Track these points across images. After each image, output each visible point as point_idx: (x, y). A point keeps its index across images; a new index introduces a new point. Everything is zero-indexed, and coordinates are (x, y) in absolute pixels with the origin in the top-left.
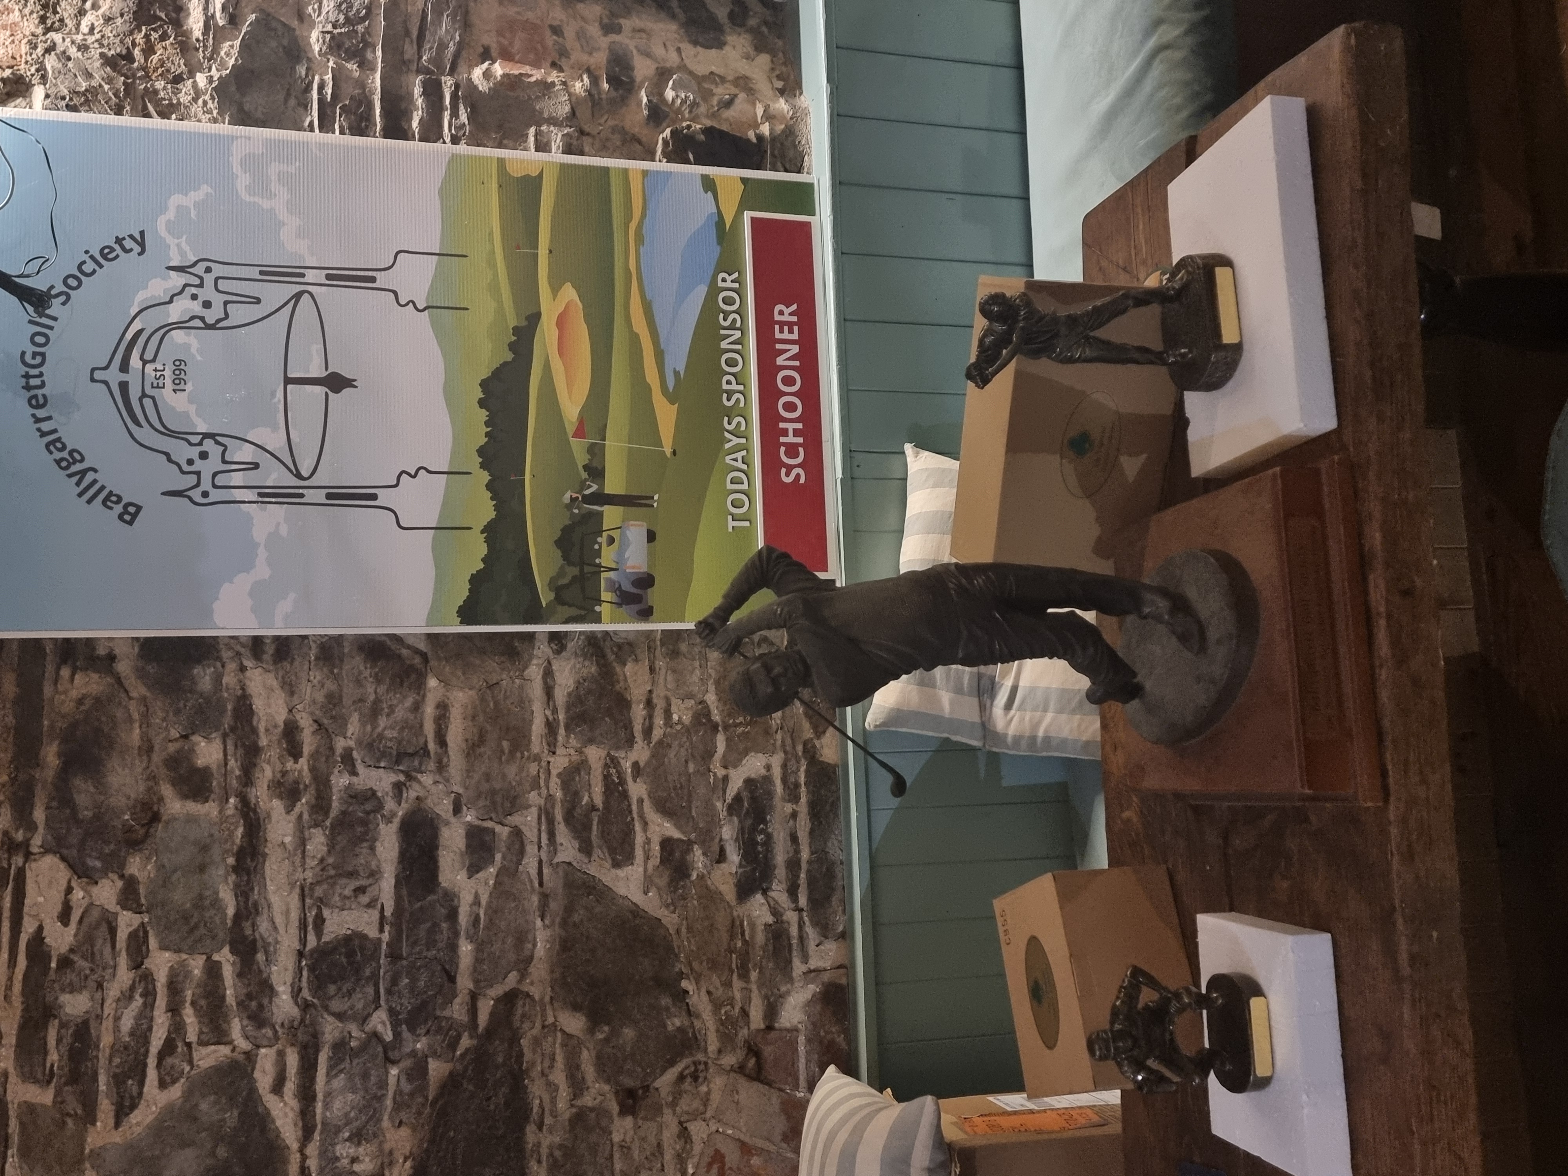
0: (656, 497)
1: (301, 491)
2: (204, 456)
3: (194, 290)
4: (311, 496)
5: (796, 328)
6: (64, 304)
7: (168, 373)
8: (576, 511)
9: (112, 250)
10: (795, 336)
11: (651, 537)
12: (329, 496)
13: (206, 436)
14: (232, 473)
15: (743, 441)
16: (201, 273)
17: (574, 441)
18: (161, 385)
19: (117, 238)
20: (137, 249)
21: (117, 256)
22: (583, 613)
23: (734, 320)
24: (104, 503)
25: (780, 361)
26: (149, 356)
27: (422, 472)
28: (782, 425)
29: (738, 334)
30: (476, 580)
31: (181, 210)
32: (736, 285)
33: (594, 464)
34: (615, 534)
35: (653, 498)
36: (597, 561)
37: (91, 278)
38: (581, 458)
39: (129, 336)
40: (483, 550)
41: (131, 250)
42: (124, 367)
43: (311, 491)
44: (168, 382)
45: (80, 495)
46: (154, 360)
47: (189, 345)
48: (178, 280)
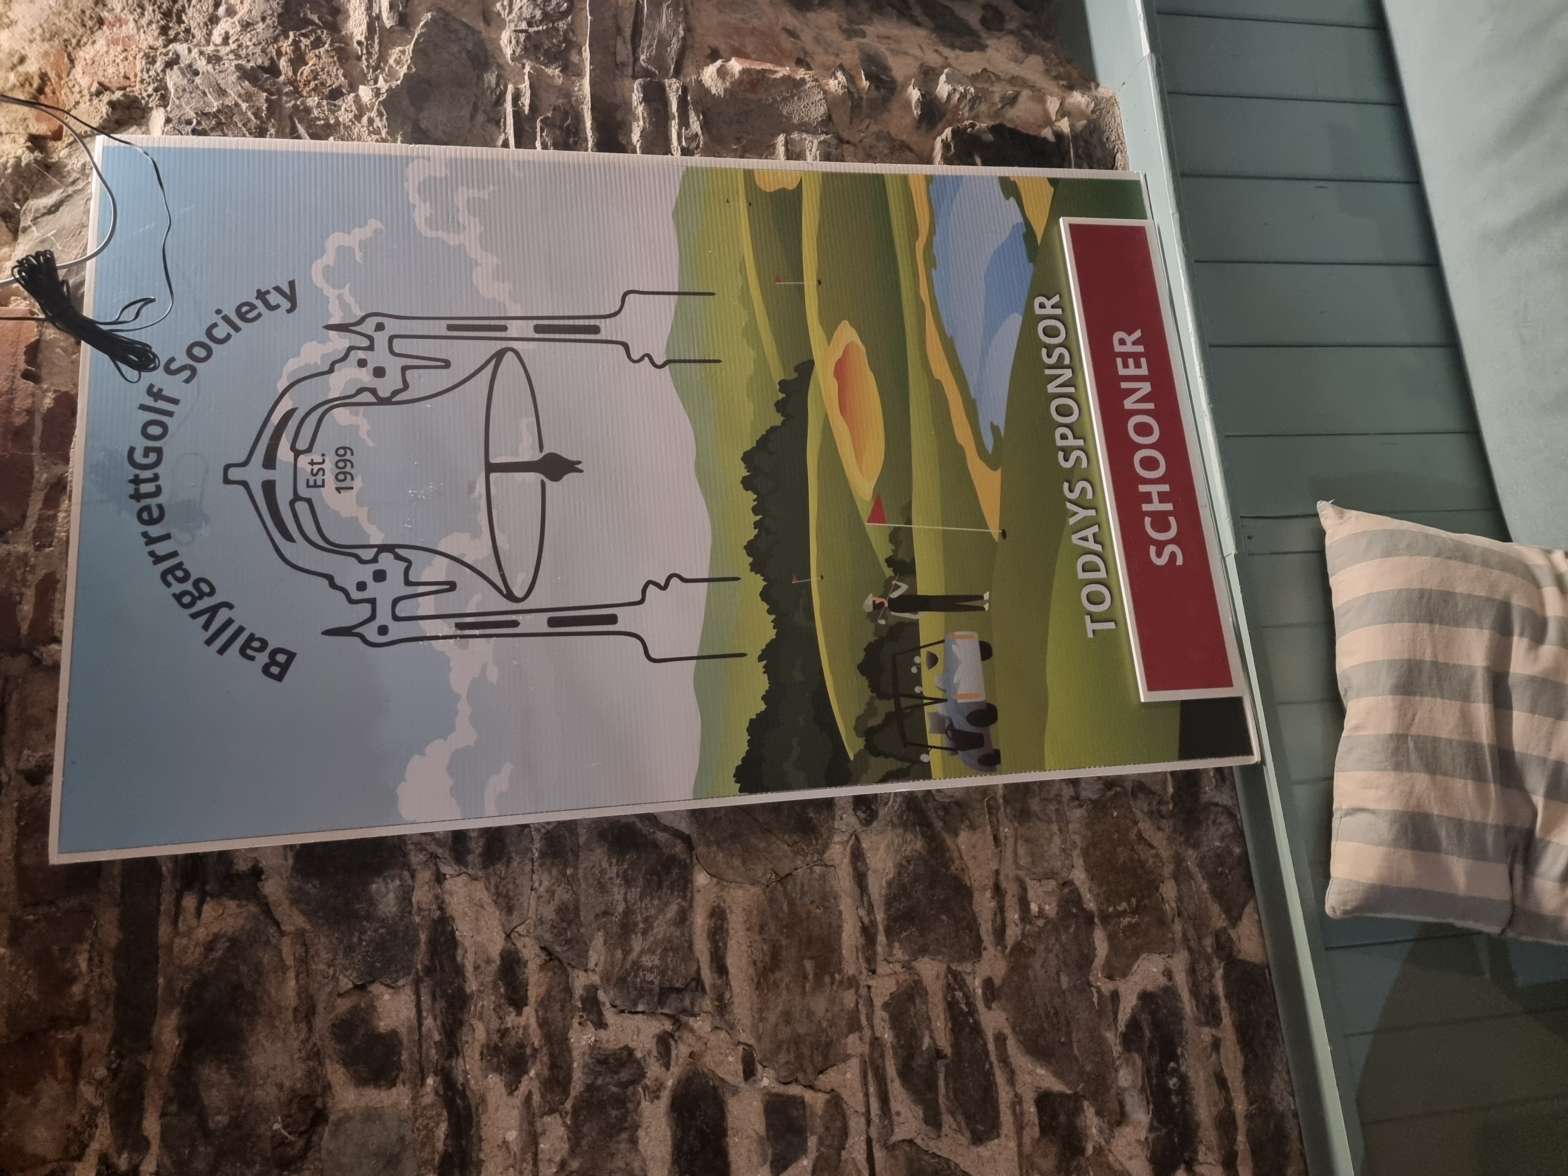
0: (986, 596)
1: (514, 617)
2: (380, 576)
3: (361, 355)
4: (528, 623)
5: (1143, 361)
6: (187, 381)
7: (328, 466)
8: (882, 622)
9: (253, 307)
10: (1144, 371)
11: (986, 651)
12: (552, 622)
13: (383, 548)
14: (420, 599)
15: (1092, 513)
16: (371, 330)
17: (870, 527)
18: (319, 483)
19: (259, 291)
20: (286, 304)
21: (259, 315)
22: (906, 765)
23: (1061, 356)
24: (243, 650)
25: (1129, 404)
26: (302, 445)
27: (674, 580)
28: (1142, 488)
29: (1068, 374)
30: (756, 727)
31: (342, 251)
32: (1058, 311)
33: (901, 556)
34: (937, 650)
35: (982, 597)
36: (917, 690)
37: (225, 345)
38: (882, 549)
39: (276, 419)
40: (763, 684)
41: (278, 306)
42: (270, 462)
43: (528, 616)
44: (329, 478)
45: (212, 639)
46: (309, 450)
47: (357, 427)
48: (339, 342)
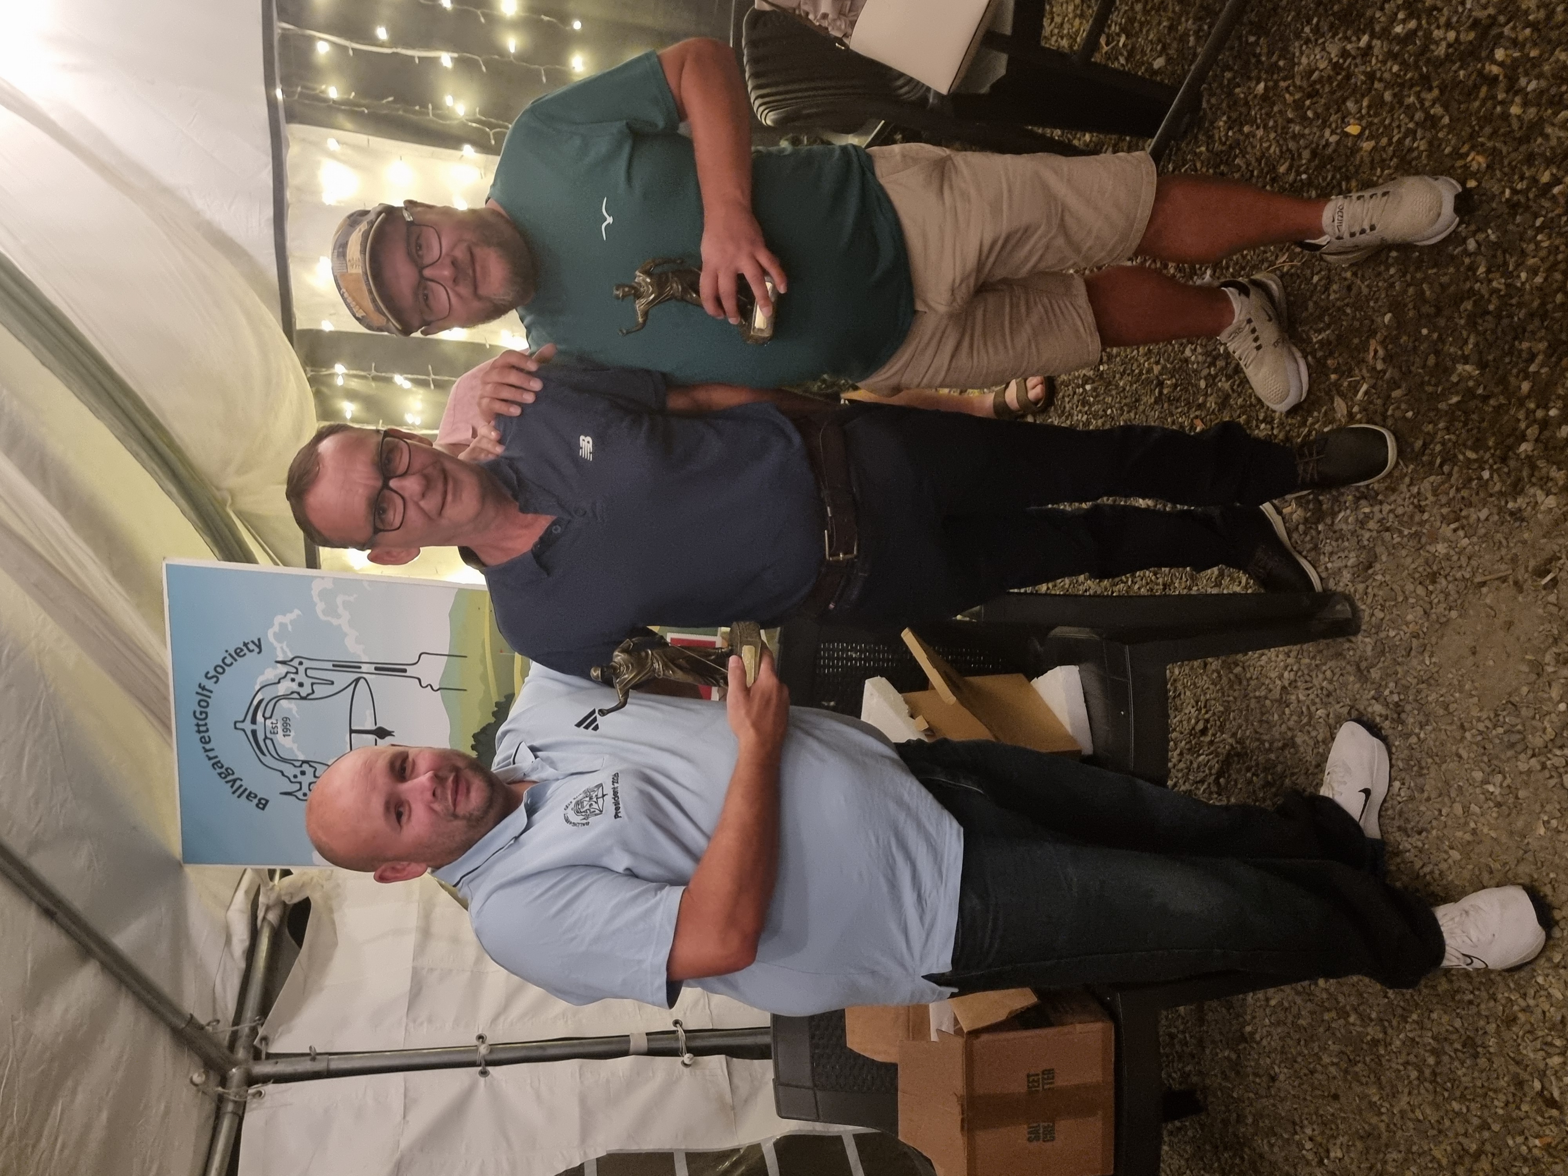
2: (303, 773)
3: (293, 676)
6: (216, 682)
7: (279, 725)
9: (242, 650)
13: (304, 762)
16: (296, 665)
18: (276, 732)
19: (244, 643)
20: (257, 650)
21: (245, 654)
24: (247, 797)
26: (268, 715)
31: (282, 625)
37: (231, 667)
39: (255, 702)
41: (253, 650)
42: (254, 721)
44: (280, 730)
45: (234, 793)
46: (271, 717)
47: (291, 709)
48: (283, 669)
